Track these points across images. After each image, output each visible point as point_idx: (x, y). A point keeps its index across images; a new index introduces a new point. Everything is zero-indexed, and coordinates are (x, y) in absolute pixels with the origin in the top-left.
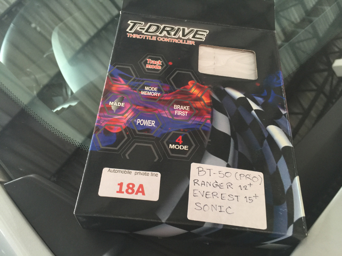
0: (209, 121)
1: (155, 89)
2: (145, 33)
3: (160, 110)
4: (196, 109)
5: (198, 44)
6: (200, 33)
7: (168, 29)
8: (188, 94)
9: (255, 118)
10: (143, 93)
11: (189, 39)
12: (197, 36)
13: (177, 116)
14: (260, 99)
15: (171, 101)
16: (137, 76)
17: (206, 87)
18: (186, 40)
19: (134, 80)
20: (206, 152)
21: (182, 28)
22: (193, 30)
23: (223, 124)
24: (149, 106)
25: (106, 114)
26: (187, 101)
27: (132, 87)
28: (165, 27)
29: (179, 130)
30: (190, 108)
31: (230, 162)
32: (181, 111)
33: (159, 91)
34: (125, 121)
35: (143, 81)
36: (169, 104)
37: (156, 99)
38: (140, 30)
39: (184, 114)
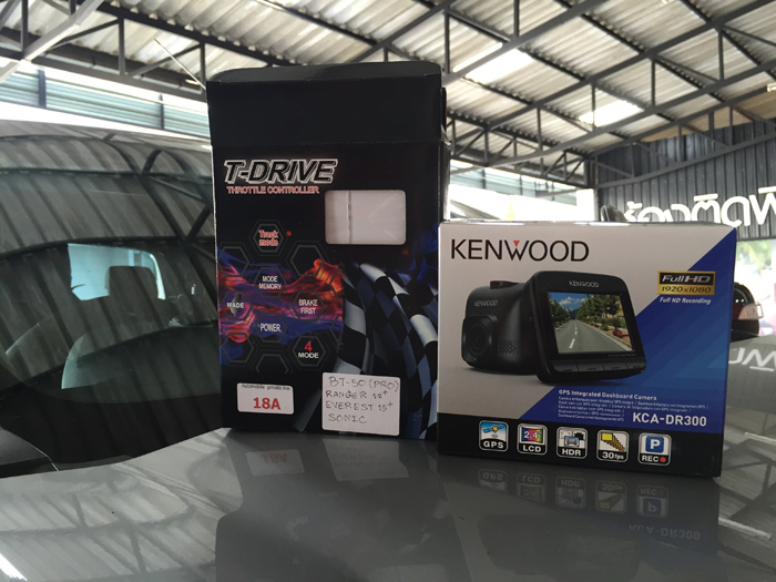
0: (340, 318)
1: (275, 278)
2: (251, 182)
3: (283, 309)
4: (326, 302)
5: (324, 189)
6: (326, 167)
7: (280, 167)
8: (314, 281)
9: (397, 307)
10: (261, 286)
11: (310, 184)
12: (322, 175)
13: (304, 315)
14: (405, 277)
15: (295, 294)
16: (251, 262)
17: (336, 267)
18: (307, 185)
19: (248, 268)
20: (338, 359)
21: (298, 161)
22: (315, 162)
23: (357, 320)
24: (271, 304)
25: (227, 320)
26: (314, 293)
27: (248, 278)
28: (275, 164)
29: (307, 334)
30: (318, 303)
31: (364, 368)
32: (308, 307)
33: (279, 281)
34: (248, 327)
35: (259, 268)
36: (292, 299)
37: (277, 294)
38: (243, 177)
39: (311, 311)
